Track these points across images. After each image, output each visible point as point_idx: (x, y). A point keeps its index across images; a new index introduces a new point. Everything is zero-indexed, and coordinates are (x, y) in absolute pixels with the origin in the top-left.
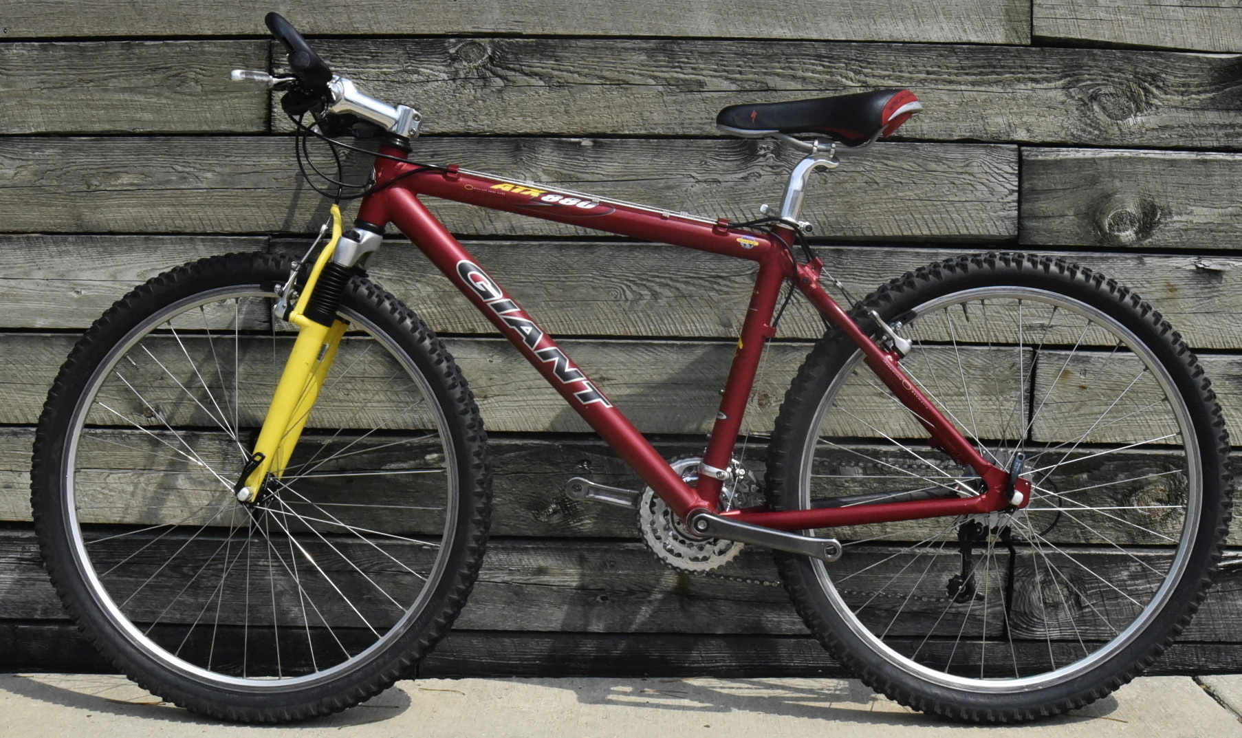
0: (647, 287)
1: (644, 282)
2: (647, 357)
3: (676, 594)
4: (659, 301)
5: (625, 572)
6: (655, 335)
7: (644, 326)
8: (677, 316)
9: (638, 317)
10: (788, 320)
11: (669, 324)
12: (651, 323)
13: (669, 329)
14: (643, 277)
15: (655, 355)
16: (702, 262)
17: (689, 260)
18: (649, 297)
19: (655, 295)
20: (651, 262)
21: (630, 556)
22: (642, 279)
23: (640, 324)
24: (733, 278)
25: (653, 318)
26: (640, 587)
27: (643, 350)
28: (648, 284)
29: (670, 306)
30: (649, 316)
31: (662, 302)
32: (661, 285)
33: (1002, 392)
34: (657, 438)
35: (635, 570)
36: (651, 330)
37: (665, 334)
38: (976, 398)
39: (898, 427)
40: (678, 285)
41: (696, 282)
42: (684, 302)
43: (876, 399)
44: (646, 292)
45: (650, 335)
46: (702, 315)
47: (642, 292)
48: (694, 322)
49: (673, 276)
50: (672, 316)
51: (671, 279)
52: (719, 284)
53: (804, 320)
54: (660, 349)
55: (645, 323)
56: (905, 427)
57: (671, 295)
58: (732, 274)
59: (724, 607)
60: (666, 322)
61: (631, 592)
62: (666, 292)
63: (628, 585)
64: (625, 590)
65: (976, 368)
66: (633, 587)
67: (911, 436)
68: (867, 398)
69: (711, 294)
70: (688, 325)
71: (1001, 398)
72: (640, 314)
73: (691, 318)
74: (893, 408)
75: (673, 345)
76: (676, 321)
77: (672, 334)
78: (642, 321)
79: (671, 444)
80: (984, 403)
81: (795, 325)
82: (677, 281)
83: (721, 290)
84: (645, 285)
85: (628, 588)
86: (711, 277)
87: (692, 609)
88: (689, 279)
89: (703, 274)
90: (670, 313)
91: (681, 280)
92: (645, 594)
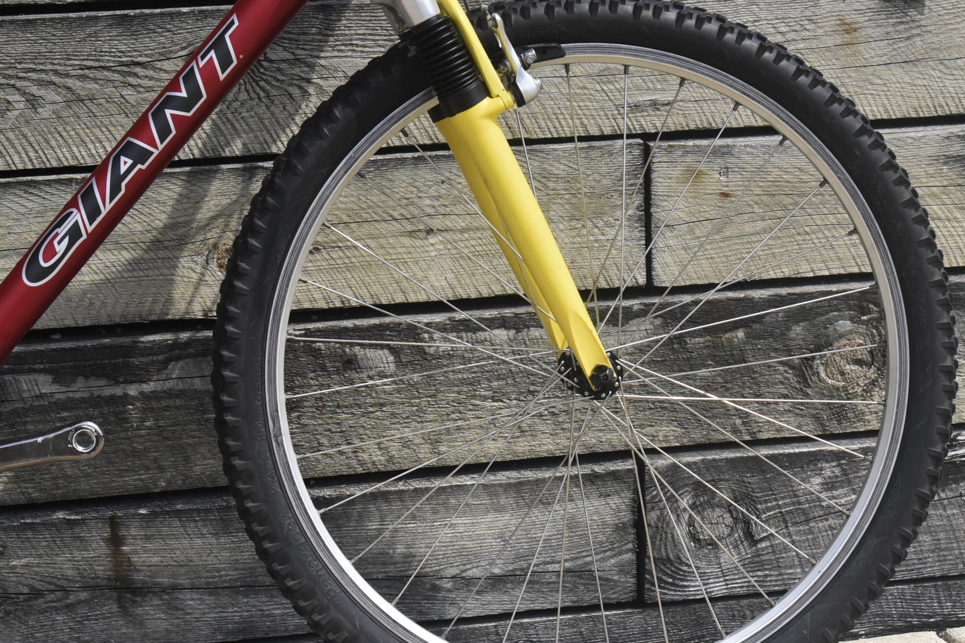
0: (18, 89)
1: (12, 82)
2: (30, 205)
3: (111, 588)
4: (40, 110)
5: (24, 561)
6: (38, 166)
7: (19, 153)
8: (73, 133)
9: (8, 139)
10: (254, 126)
11: (59, 147)
12: (29, 149)
13: (61, 155)
14: (9, 72)
15: (39, 200)
16: (104, 42)
17: (84, 40)
18: (22, 105)
19: (33, 102)
20: (20, 48)
21: (30, 534)
22: (10, 77)
23: (11, 151)
24: (159, 65)
25: (32, 139)
26: (50, 583)
27: (22, 193)
28: (19, 84)
29: (59, 117)
30: (25, 136)
31: (45, 112)
32: (40, 83)
33: (599, 215)
34: (58, 336)
35: (40, 556)
36: (31, 160)
37: (55, 164)
38: (561, 226)
39: (444, 283)
40: (70, 82)
41: (98, 74)
42: (82, 111)
43: (406, 241)
44: (17, 97)
45: (30, 167)
46: (112, 128)
47: (10, 98)
48: (101, 142)
49: (59, 68)
50: (64, 134)
51: (56, 73)
52: (136, 75)
53: (278, 123)
54: (48, 189)
55: (20, 149)
56: (455, 282)
57: (58, 99)
58: (157, 57)
59: (190, 600)
60: (53, 143)
61: (36, 594)
62: (49, 95)
63: (31, 582)
64: (26, 590)
65: (557, 176)
66: (38, 585)
67: (465, 297)
68: (391, 241)
69: (124, 93)
70: (91, 146)
71: (601, 224)
72: (11, 135)
73: (95, 135)
74: (433, 254)
75: (71, 180)
76: (70, 141)
77: (66, 164)
78: (14, 147)
79: (81, 344)
80: (573, 233)
81: (265, 133)
82: (67, 76)
83: (140, 86)
84: (13, 86)
85: (32, 587)
86: (123, 64)
87: (139, 611)
88: (87, 71)
89: (108, 60)
90: (60, 129)
91: (74, 73)
92: (59, 594)
